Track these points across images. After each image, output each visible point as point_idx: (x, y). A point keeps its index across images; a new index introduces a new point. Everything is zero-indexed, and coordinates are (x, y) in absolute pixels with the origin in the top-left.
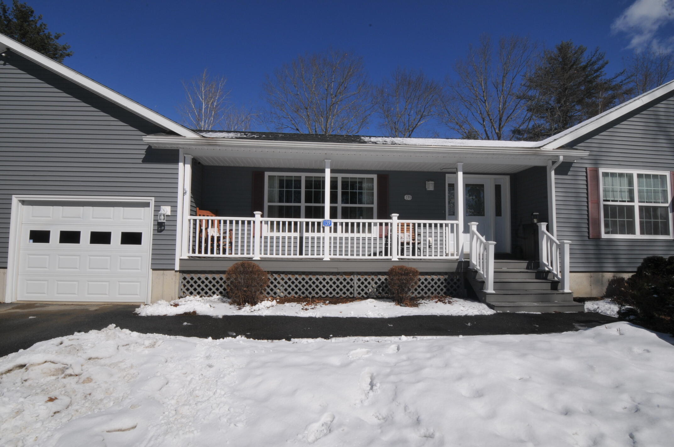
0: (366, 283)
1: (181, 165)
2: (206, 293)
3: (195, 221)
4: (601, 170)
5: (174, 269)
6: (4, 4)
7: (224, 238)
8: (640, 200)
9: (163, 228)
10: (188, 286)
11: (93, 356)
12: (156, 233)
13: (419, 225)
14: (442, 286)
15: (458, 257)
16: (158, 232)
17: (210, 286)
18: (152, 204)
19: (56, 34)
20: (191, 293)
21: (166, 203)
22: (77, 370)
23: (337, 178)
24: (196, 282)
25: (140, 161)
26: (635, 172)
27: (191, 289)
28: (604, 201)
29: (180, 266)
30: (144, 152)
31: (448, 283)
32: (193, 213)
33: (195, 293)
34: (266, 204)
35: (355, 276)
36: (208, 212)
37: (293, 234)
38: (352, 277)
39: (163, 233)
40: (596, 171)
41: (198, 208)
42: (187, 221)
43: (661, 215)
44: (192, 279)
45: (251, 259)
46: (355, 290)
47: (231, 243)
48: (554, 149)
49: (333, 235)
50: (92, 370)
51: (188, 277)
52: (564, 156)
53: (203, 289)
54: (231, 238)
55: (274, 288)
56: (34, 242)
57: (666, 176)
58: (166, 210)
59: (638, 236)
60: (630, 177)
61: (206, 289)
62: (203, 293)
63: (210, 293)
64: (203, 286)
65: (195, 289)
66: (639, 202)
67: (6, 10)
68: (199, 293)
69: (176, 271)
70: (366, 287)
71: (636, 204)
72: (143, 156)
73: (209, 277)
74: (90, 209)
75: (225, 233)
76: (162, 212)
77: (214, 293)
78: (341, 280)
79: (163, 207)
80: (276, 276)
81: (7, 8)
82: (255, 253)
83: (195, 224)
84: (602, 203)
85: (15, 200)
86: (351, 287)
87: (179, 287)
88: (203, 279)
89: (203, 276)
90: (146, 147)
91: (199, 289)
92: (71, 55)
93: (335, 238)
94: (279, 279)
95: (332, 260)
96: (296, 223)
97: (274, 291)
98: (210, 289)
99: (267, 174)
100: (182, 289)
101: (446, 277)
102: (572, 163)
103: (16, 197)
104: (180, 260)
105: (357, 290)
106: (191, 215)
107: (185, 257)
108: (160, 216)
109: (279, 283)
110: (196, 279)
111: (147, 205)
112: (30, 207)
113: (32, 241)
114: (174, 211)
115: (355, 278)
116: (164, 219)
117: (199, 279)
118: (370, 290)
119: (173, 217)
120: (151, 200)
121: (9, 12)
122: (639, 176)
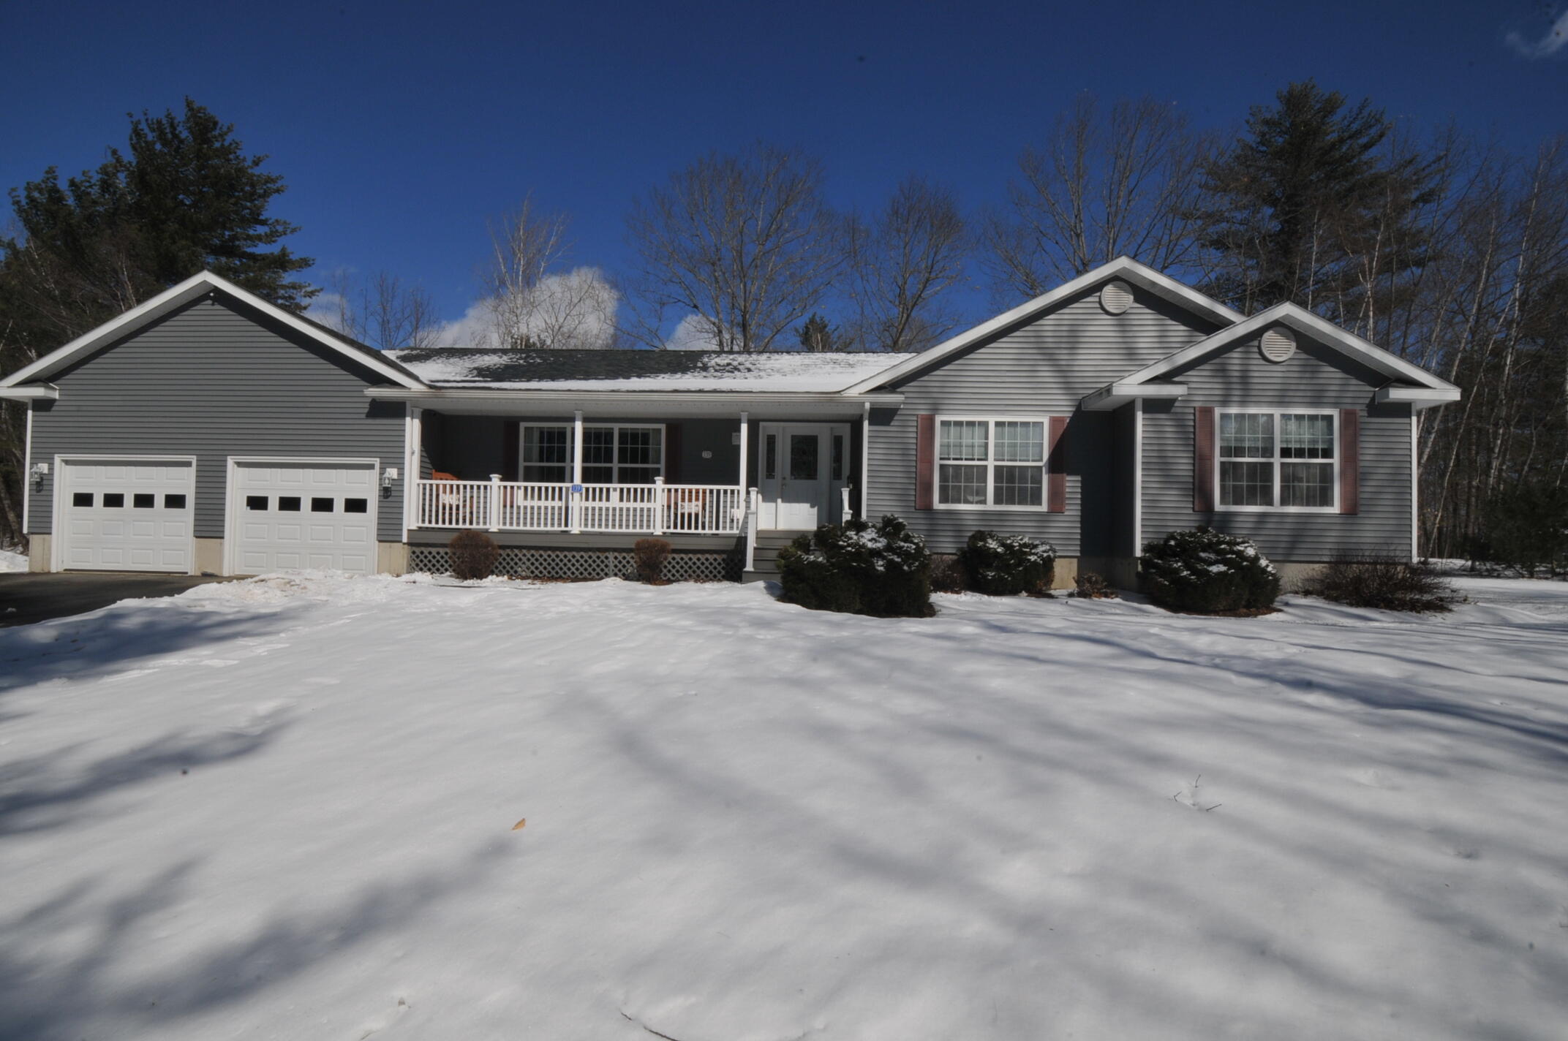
0: (624, 562)
1: (408, 419)
2: (438, 570)
3: (424, 485)
4: (939, 419)
5: (400, 542)
6: (173, 115)
7: (464, 506)
8: (996, 457)
9: (389, 494)
10: (418, 561)
11: (308, 577)
12: (382, 499)
13: (725, 492)
14: (719, 568)
15: (738, 532)
16: (385, 498)
17: (442, 561)
18: (377, 466)
19: (255, 156)
20: (421, 570)
21: (392, 465)
22: (298, 582)
23: (612, 429)
24: (426, 557)
25: (364, 416)
26: (992, 420)
27: (421, 565)
28: (941, 459)
29: (408, 538)
30: (367, 405)
31: (727, 564)
32: (424, 475)
33: (425, 569)
34: (522, 464)
35: (611, 553)
36: (448, 475)
37: (557, 503)
38: (607, 554)
39: (390, 499)
40: (930, 420)
41: (434, 471)
42: (416, 485)
43: (1032, 477)
44: (422, 553)
45: (486, 531)
46: (611, 570)
47: (471, 513)
48: (860, 394)
49: (584, 504)
50: (307, 584)
51: (418, 550)
52: (871, 403)
53: (434, 565)
54: (471, 507)
55: (514, 566)
56: (252, 509)
57: (1042, 423)
58: (392, 473)
59: (990, 506)
60: (985, 425)
61: (438, 566)
62: (434, 569)
63: (442, 569)
64: (434, 561)
65: (425, 565)
66: (995, 460)
67: (175, 125)
68: (429, 570)
69: (404, 544)
70: (624, 566)
71: (991, 464)
72: (366, 410)
73: (441, 552)
74: (311, 471)
75: (465, 501)
76: (387, 475)
77: (446, 570)
78: (594, 558)
79: (388, 470)
80: (516, 551)
81: (176, 121)
82: (492, 523)
83: (424, 489)
84: (937, 463)
85: (230, 461)
86: (606, 566)
87: (408, 561)
88: (434, 553)
89: (434, 550)
90: (370, 400)
91: (430, 565)
92: (283, 191)
93: (587, 509)
94: (520, 555)
95: (582, 534)
96: (561, 489)
97: (514, 570)
98: (442, 566)
99: (523, 425)
100: (410, 565)
101: (724, 556)
102: (897, 409)
103: (232, 459)
104: (409, 530)
105: (613, 570)
106: (422, 478)
107: (414, 527)
108: (385, 480)
109: (520, 560)
110: (426, 553)
111: (371, 467)
112: (247, 470)
113: (249, 508)
114: (401, 474)
115: (611, 555)
116: (389, 484)
117: (430, 553)
118: (629, 571)
119: (399, 482)
120: (376, 461)
121: (179, 129)
122: (998, 424)
